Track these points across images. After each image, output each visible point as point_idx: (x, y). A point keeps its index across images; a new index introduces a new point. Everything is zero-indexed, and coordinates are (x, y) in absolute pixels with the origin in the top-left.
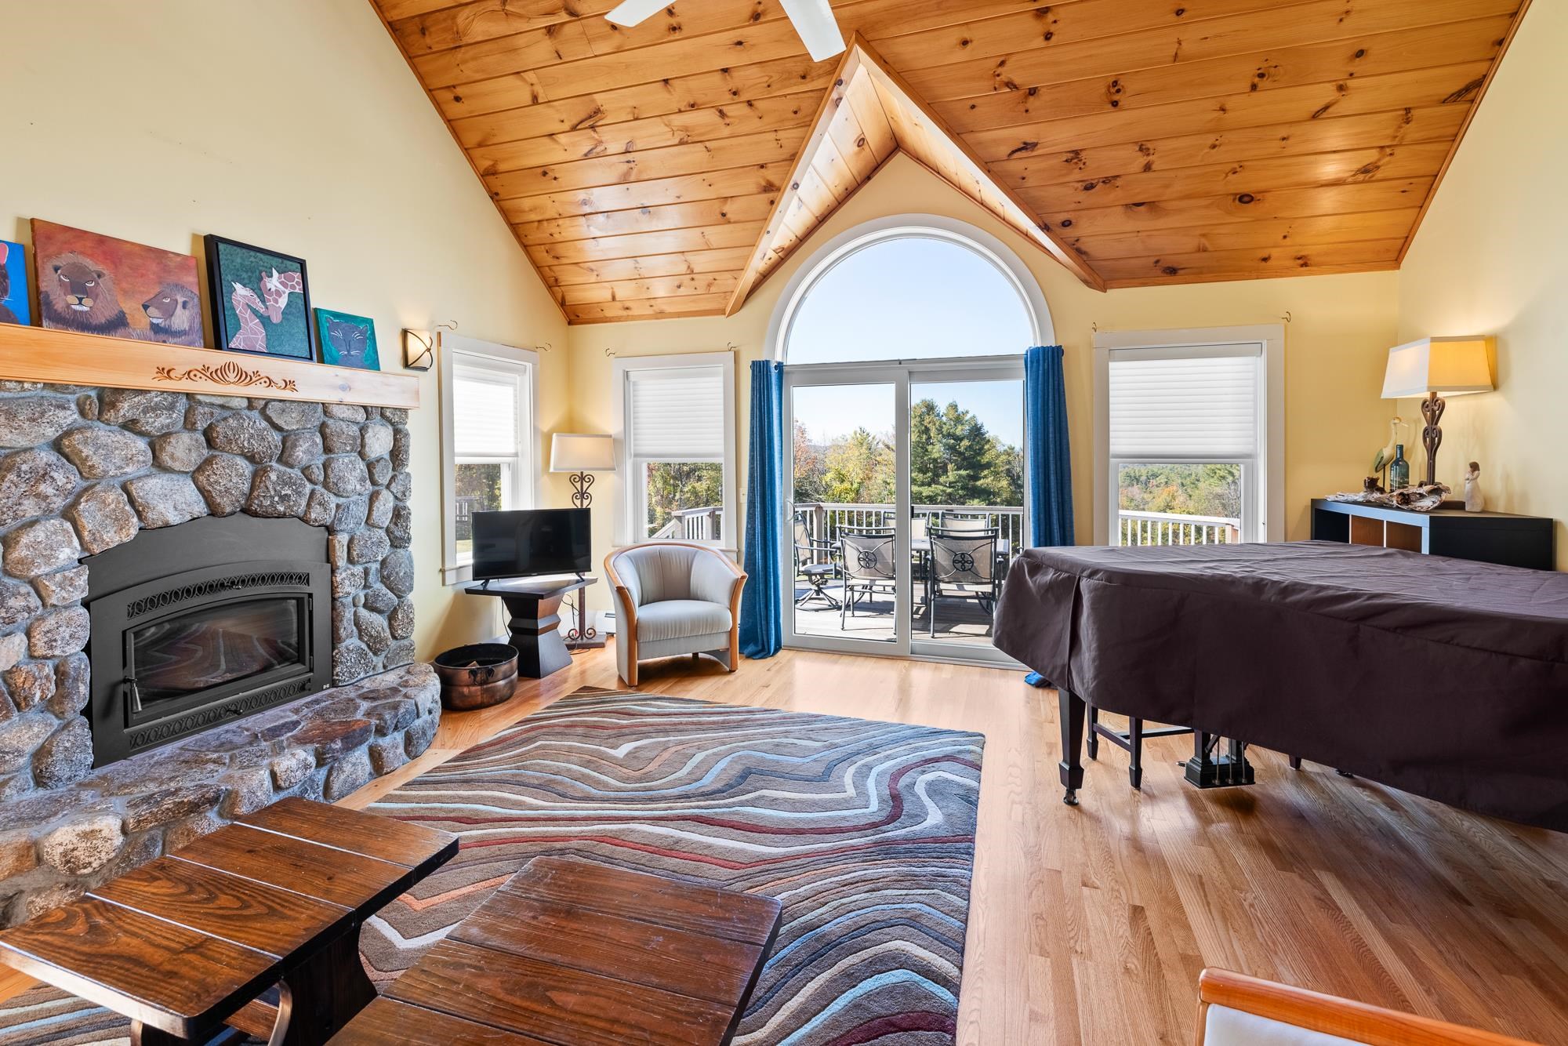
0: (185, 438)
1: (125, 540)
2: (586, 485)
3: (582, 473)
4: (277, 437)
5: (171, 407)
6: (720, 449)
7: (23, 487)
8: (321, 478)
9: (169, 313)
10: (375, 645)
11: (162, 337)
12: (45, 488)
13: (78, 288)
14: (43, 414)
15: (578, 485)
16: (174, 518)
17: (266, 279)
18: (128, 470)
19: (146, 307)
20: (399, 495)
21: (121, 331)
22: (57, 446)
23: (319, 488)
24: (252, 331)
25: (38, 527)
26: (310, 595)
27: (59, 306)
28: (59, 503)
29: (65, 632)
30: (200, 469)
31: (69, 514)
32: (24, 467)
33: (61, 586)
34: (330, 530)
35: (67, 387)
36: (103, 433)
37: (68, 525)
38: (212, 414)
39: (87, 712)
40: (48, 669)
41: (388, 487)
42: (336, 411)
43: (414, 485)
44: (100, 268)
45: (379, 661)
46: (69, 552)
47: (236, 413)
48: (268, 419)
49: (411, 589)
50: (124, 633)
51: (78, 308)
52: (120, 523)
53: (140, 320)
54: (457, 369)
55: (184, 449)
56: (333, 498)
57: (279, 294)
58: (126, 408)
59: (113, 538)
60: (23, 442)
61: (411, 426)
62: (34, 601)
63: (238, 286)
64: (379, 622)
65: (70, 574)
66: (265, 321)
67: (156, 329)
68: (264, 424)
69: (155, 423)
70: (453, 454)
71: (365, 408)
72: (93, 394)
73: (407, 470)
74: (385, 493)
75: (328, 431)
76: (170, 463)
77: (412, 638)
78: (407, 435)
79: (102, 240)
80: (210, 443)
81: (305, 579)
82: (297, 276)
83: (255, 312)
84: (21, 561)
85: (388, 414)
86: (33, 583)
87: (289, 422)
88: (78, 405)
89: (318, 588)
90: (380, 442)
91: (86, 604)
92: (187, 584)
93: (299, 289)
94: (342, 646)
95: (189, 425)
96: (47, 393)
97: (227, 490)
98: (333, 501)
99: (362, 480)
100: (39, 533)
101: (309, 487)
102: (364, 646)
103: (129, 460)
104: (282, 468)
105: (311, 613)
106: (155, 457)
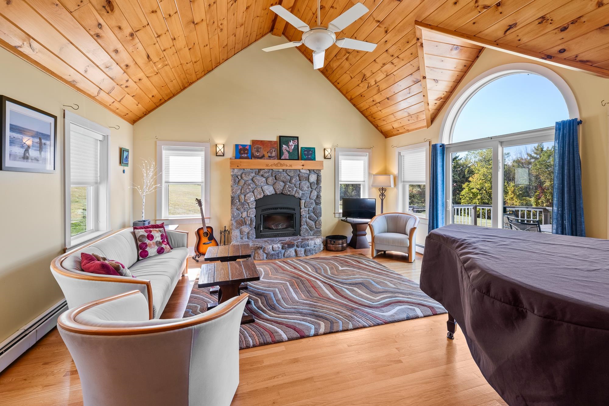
0: (271, 178)
1: (261, 197)
2: (384, 191)
3: (382, 188)
4: (289, 178)
5: (269, 172)
6: (424, 179)
7: (247, 187)
8: (298, 187)
9: (271, 153)
10: (311, 228)
11: (270, 158)
12: (250, 187)
13: (258, 151)
14: (250, 174)
15: (381, 191)
16: (269, 194)
17: (290, 143)
18: (262, 184)
19: (268, 153)
20: (318, 192)
21: (264, 158)
22: (252, 180)
23: (298, 189)
24: (286, 155)
25: (249, 194)
26: (295, 214)
27: (255, 155)
28: (251, 190)
29: (252, 213)
30: (274, 184)
31: (253, 192)
32: (247, 183)
33: (251, 204)
34: (300, 199)
35: (253, 169)
36: (258, 178)
37: (253, 194)
38: (276, 173)
39: (255, 228)
40: (249, 219)
41: (315, 190)
42: (302, 171)
43: (322, 189)
44: (261, 147)
45: (312, 233)
46: (252, 199)
47: (281, 173)
48: (287, 174)
49: (321, 216)
50: (261, 215)
51: (257, 155)
52: (260, 194)
53: (267, 155)
54: (340, 157)
55: (271, 180)
56: (301, 191)
57: (292, 145)
58: (261, 173)
59: (259, 197)
60: (247, 179)
61: (322, 173)
62: (248, 207)
63: (284, 146)
64: (312, 223)
65: (253, 203)
66: (289, 152)
67: (269, 157)
68: (286, 175)
69: (266, 175)
70: (338, 181)
71: (309, 170)
72: (257, 170)
73: (321, 185)
74: (314, 191)
75: (300, 176)
76: (268, 183)
77: (321, 229)
78: (320, 176)
79: (262, 141)
80: (276, 179)
81: (294, 209)
82: (296, 141)
83: (287, 150)
84: (246, 199)
85: (315, 171)
86: (248, 203)
87: (292, 174)
88: (255, 172)
89: (297, 212)
90: (313, 178)
91: (255, 208)
92: (271, 207)
93: (296, 144)
94: (302, 227)
95: (272, 175)
96: (251, 171)
97: (278, 189)
98: (301, 192)
99: (308, 187)
100: (249, 195)
101: (295, 189)
102: (307, 228)
103: (262, 182)
104: (290, 184)
105: (295, 217)
106: (266, 182)
